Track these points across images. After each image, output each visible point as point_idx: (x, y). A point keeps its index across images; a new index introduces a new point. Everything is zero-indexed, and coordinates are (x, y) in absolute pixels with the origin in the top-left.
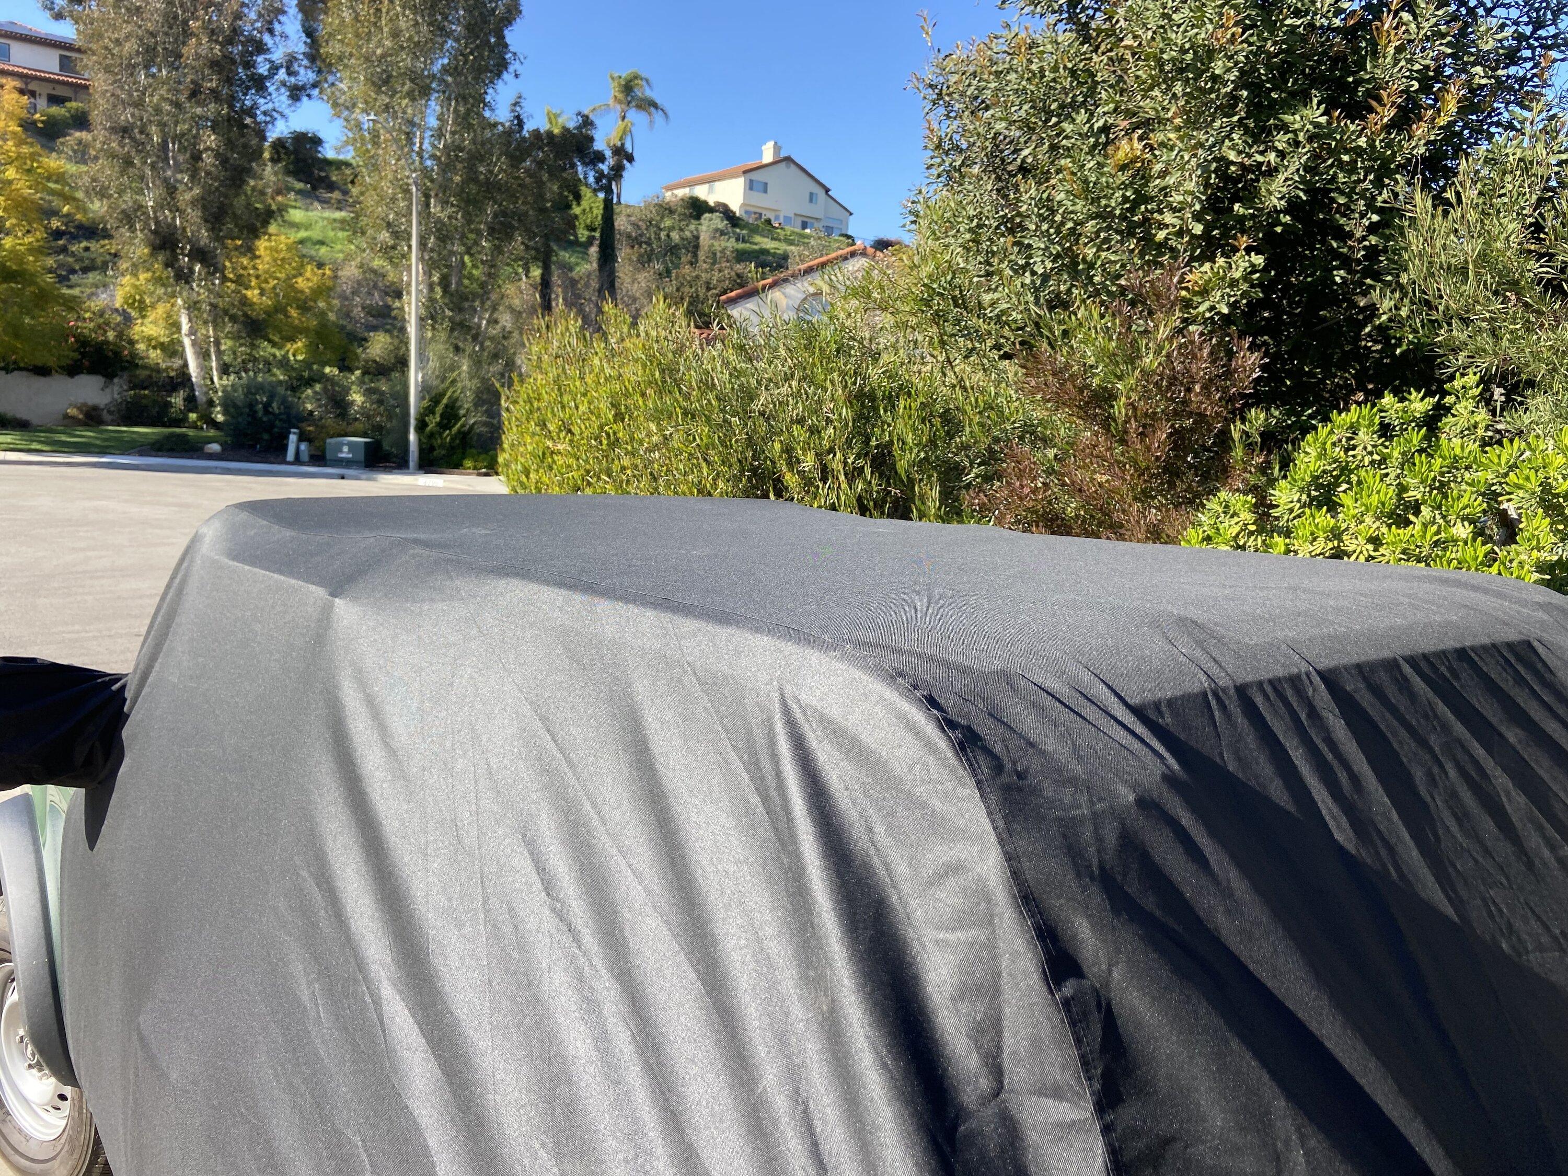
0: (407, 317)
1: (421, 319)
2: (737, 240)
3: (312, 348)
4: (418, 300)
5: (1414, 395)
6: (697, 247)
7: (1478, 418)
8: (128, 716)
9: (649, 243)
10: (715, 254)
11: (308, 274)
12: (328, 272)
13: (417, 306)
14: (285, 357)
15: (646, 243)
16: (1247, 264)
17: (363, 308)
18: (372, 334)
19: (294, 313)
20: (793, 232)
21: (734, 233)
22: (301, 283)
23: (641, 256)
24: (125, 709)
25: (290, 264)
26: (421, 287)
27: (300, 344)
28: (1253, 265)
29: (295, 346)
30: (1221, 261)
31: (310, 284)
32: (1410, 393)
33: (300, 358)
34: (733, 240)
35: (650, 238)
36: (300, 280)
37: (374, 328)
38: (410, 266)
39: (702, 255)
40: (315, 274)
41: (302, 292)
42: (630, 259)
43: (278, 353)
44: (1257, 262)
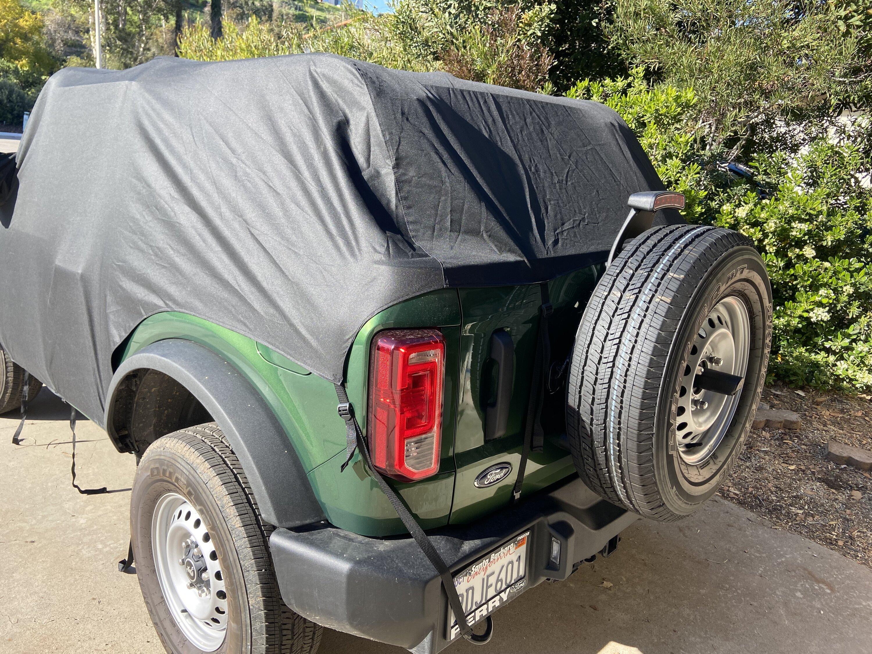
0: (93, 44)
1: (103, 47)
2: (296, 9)
3: (32, 63)
4: (99, 35)
5: (619, 79)
6: (272, 10)
7: (642, 87)
8: (18, 170)
9: (241, 7)
10: (282, 16)
11: (26, 17)
12: (39, 17)
13: (100, 39)
14: (16, 68)
15: (239, 7)
16: (549, 9)
17: (62, 41)
18: (68, 57)
19: (18, 41)
20: (330, 6)
21: (294, 4)
22: (22, 22)
23: (238, 15)
24: (17, 167)
25: (14, 11)
26: (101, 26)
27: (24, 61)
28: (551, 10)
29: (21, 63)
30: (537, 7)
31: (28, 23)
32: (617, 78)
33: (26, 69)
34: (293, 9)
35: (241, 4)
36: (21, 20)
37: (71, 54)
38: (93, 12)
39: (275, 15)
40: (30, 17)
41: (23, 28)
42: (231, 17)
43: (11, 66)
44: (553, 8)
